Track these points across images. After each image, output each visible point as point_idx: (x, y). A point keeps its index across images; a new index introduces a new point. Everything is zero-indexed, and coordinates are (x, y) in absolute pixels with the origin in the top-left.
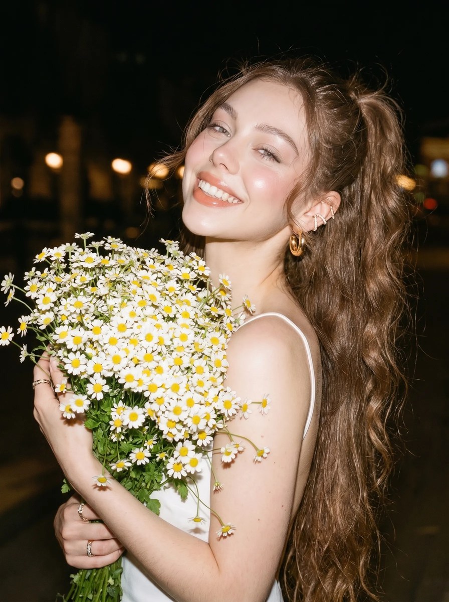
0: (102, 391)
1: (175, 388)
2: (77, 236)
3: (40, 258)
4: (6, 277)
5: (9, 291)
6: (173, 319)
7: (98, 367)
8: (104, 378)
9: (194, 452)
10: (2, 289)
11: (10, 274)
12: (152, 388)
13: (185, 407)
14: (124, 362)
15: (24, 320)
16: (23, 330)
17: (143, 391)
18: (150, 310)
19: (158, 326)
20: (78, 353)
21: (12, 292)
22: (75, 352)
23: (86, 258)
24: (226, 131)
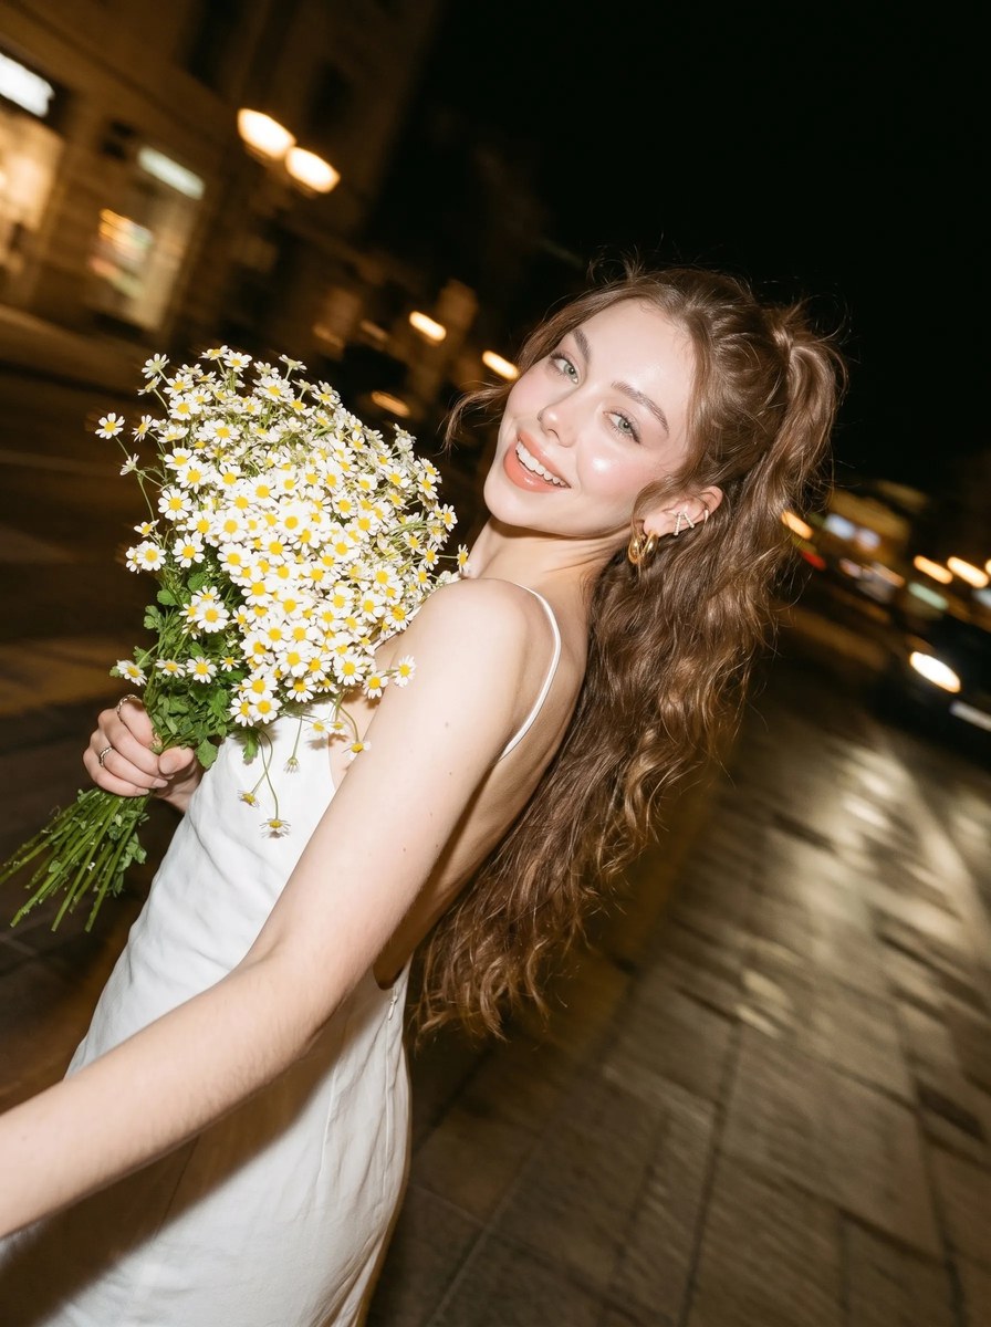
0: (192, 559)
1: (289, 606)
2: (284, 358)
3: (211, 354)
4: (157, 356)
5: (151, 378)
6: (343, 522)
7: (204, 525)
8: (203, 542)
9: (271, 695)
10: (144, 370)
11: (165, 356)
12: (259, 589)
13: (287, 636)
14: (239, 536)
15: (147, 422)
16: (140, 433)
17: (243, 587)
18: (318, 494)
19: (314, 518)
20: (186, 494)
21: (156, 381)
22: (182, 490)
23: (273, 385)
24: (574, 372)
